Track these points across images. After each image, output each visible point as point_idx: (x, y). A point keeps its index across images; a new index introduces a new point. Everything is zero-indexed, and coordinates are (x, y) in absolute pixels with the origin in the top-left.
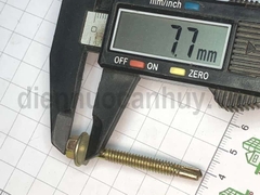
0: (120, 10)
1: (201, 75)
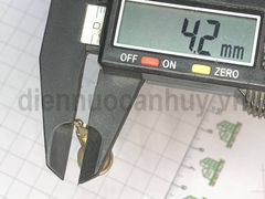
1: (229, 73)
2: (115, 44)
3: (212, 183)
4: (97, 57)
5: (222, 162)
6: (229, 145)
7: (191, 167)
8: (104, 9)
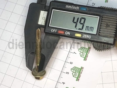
0: (53, 10)
1: (88, 36)
2: (50, 26)
4: (44, 29)
8: (46, 12)
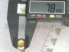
0: (30, 1)
1: (59, 16)
2: (30, 13)
3: (54, 45)
5: (56, 39)
6: (58, 35)
7: (48, 41)
